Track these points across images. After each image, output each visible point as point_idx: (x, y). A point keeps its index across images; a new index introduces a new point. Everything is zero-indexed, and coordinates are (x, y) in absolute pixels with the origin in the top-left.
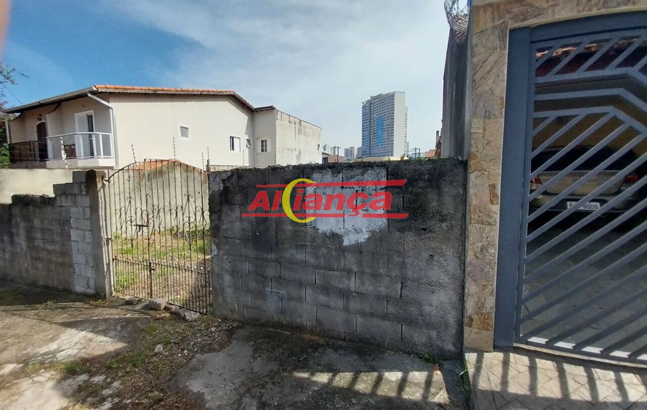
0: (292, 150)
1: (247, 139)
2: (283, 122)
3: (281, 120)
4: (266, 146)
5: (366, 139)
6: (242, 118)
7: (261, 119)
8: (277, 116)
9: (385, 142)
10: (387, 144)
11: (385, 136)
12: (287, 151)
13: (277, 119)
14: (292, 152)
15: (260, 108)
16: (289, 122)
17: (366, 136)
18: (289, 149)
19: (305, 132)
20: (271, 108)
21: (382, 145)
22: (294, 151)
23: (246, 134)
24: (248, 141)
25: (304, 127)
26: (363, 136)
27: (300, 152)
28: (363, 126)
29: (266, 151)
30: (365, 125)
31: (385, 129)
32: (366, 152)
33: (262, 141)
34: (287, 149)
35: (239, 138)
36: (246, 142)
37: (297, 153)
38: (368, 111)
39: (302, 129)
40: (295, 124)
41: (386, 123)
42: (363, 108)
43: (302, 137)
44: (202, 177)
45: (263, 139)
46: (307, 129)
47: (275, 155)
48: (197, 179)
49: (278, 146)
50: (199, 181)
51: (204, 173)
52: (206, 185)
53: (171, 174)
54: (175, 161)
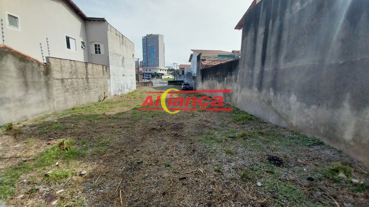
1: (81, 42)
2: (112, 33)
3: (111, 32)
4: (99, 49)
5: (145, 57)
6: (77, 23)
7: (94, 28)
8: (108, 27)
9: (155, 59)
11: (155, 56)
12: (116, 55)
13: (108, 30)
14: (119, 56)
15: (92, 18)
16: (116, 34)
17: (145, 55)
18: (117, 54)
19: (126, 44)
20: (103, 20)
21: (153, 61)
22: (120, 56)
23: (80, 37)
24: (83, 43)
25: (125, 41)
26: (143, 55)
27: (123, 58)
28: (143, 50)
29: (100, 53)
30: (144, 49)
31: (155, 53)
32: (145, 64)
33: (96, 45)
34: (116, 54)
35: (75, 39)
36: (81, 44)
37: (122, 58)
38: (145, 42)
39: (124, 41)
40: (120, 37)
41: (155, 50)
42: (143, 40)
43: (124, 47)
44: (42, 69)
45: (96, 44)
46: (126, 43)
47: (108, 57)
48: (37, 69)
49: (109, 50)
50: (39, 72)
51: (45, 64)
52: (48, 76)
54: (5, 47)
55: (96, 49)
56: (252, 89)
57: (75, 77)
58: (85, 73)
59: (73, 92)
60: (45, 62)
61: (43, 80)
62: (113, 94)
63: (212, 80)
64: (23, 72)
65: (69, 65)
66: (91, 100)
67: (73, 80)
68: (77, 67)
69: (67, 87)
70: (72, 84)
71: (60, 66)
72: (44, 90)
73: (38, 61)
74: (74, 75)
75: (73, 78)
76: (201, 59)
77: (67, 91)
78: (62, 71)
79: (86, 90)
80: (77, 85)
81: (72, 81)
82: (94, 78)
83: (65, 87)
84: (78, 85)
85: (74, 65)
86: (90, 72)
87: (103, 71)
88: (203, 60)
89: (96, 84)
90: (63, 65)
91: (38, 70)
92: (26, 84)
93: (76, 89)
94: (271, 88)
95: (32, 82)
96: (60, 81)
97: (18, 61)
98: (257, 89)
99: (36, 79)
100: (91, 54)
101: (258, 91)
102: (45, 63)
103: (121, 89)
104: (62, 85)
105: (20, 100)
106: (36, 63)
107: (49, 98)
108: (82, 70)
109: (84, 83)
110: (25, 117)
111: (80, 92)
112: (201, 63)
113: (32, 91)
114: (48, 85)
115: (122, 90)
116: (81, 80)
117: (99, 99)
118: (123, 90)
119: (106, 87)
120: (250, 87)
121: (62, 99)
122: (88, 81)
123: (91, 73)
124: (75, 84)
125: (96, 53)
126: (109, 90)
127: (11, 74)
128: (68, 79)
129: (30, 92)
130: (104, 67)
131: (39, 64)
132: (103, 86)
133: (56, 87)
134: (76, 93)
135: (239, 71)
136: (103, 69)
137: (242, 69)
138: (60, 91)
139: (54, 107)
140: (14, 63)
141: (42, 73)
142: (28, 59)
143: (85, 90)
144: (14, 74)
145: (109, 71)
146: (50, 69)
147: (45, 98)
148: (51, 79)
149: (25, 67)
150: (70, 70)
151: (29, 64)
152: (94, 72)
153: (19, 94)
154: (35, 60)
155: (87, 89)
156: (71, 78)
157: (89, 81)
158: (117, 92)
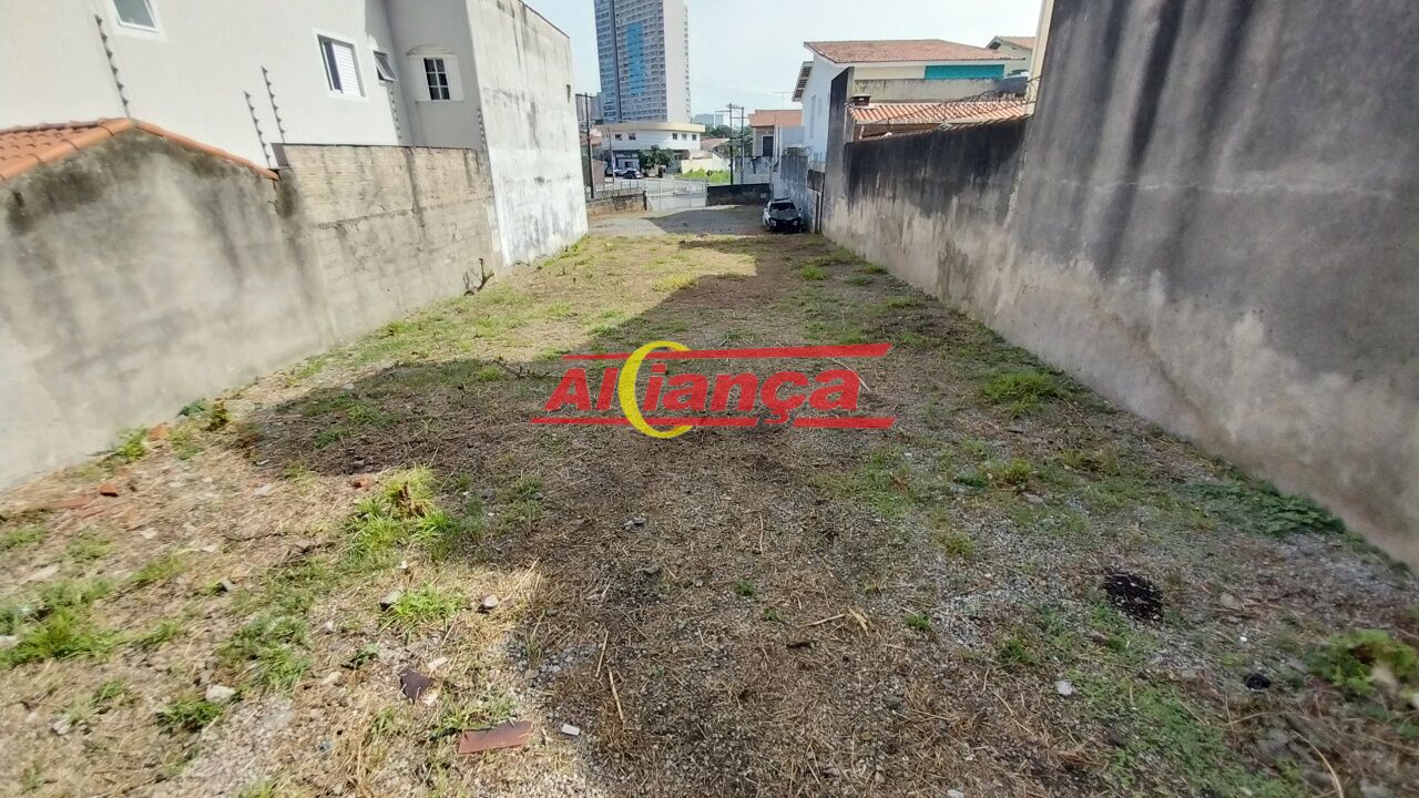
0: (517, 98)
1: (375, 53)
2: (483, 3)
4: (443, 79)
5: (607, 76)
9: (648, 86)
10: (654, 93)
11: (649, 73)
12: (506, 99)
14: (517, 104)
16: (499, 5)
17: (608, 70)
18: (509, 96)
19: (538, 44)
21: (643, 94)
22: (521, 101)
23: (368, 32)
24: (380, 56)
25: (534, 28)
26: (602, 70)
27: (533, 105)
28: (599, 44)
29: (446, 95)
30: (604, 41)
31: (647, 55)
32: (610, 108)
33: (428, 63)
34: (505, 93)
35: (350, 46)
36: (374, 64)
37: (528, 106)
38: (607, 6)
39: (531, 33)
40: (513, 16)
41: (649, 40)
43: (531, 58)
44: (271, 193)
45: (428, 57)
46: (539, 36)
47: (479, 110)
48: (253, 198)
49: (482, 82)
50: (263, 208)
51: (275, 175)
52: (295, 217)
53: (130, 189)
54: (138, 129)
55: (430, 80)
56: (1072, 263)
57: (378, 210)
58: (410, 191)
59: (381, 269)
60: (274, 164)
61: (279, 234)
62: (508, 261)
63: (894, 198)
64: (211, 211)
65: (353, 167)
66: (441, 292)
67: (373, 221)
68: (378, 171)
69: (361, 252)
70: (372, 238)
71: (322, 174)
72: (291, 271)
73: (251, 168)
74: (373, 202)
75: (372, 216)
76: (848, 96)
77: (361, 265)
78: (333, 192)
79: (421, 255)
80: (389, 242)
81: (371, 229)
82: (441, 206)
83: (353, 251)
84: (392, 240)
85: (369, 163)
86: (424, 183)
87: (468, 172)
88: (856, 100)
89: (450, 230)
90: (332, 168)
91: (259, 198)
92: (231, 255)
93: (389, 254)
94: (1157, 274)
95: (249, 247)
96: (333, 232)
97: (188, 175)
98: (1091, 267)
99: (259, 233)
100: (417, 102)
101: (1096, 276)
102: (276, 171)
103: (534, 236)
104: (343, 247)
105: (225, 316)
106: (246, 174)
107: (309, 298)
108: (396, 181)
109: (410, 229)
110: (251, 370)
111: (404, 264)
112: (849, 115)
113: (254, 280)
114: (298, 252)
115: (538, 240)
116: (399, 219)
117: (467, 287)
118: (541, 238)
119: (484, 238)
120: (1065, 249)
121: (348, 296)
122: (421, 220)
123: (429, 189)
124: (383, 237)
125: (434, 95)
126: (496, 248)
127: (177, 226)
128: (358, 220)
129: (248, 283)
130: (471, 155)
131: (257, 175)
132: (473, 233)
133: (323, 254)
134: (390, 269)
135: (1020, 175)
136: (466, 164)
137: (1035, 169)
138: (339, 271)
139: (330, 329)
140: (180, 183)
141: (272, 211)
142: (218, 161)
143: (416, 256)
144: (188, 226)
145: (489, 168)
146: (295, 191)
147: (298, 300)
148: (306, 229)
149: (215, 194)
150: (357, 188)
151: (227, 183)
152: (436, 183)
153: (218, 293)
154: (244, 164)
155: (423, 249)
156: (366, 217)
157: (426, 220)
158: (522, 249)
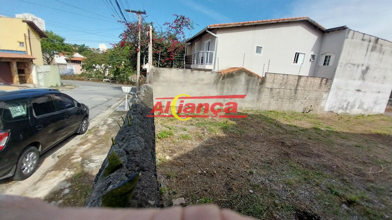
1: (312, 55)
2: (354, 40)
4: (329, 60)
7: (330, 39)
8: (348, 35)
12: (352, 66)
13: (347, 38)
14: (358, 67)
15: (331, 29)
16: (362, 40)
18: (355, 65)
19: (381, 50)
20: (344, 28)
23: (312, 51)
25: (381, 45)
27: (367, 68)
29: (328, 65)
35: (305, 54)
36: (310, 57)
39: (378, 46)
40: (370, 42)
44: (260, 80)
45: (327, 55)
47: (336, 68)
49: (340, 61)
50: (257, 83)
51: (262, 78)
52: (262, 85)
53: (238, 76)
54: (243, 69)
55: (325, 61)
57: (283, 87)
58: (296, 85)
59: (277, 99)
60: (264, 76)
61: (257, 88)
62: (326, 109)
64: (248, 82)
65: (281, 78)
67: (280, 90)
68: (288, 80)
69: (274, 95)
70: (279, 92)
71: (273, 79)
72: (257, 94)
73: (258, 76)
75: (281, 88)
77: (273, 97)
79: (291, 100)
82: (305, 90)
83: (272, 94)
84: (284, 94)
85: (286, 78)
86: (302, 83)
87: (321, 84)
89: (305, 96)
90: (276, 78)
91: (257, 81)
92: (247, 89)
93: (282, 97)
95: (251, 88)
96: (270, 89)
97: (247, 76)
99: (254, 87)
100: (319, 66)
103: (345, 106)
104: (270, 93)
107: (258, 100)
108: (293, 82)
109: (291, 93)
111: (285, 100)
114: (260, 92)
115: (346, 108)
116: (288, 90)
117: (304, 111)
119: (318, 101)
121: (267, 102)
123: (303, 85)
124: (282, 93)
125: (324, 64)
127: (242, 83)
128: (277, 89)
130: (325, 80)
131: (259, 77)
132: (314, 99)
133: (265, 93)
134: (280, 100)
136: (321, 82)
138: (267, 97)
139: (259, 107)
140: (245, 77)
141: (258, 84)
142: (253, 74)
144: (243, 83)
145: (331, 84)
146: (265, 81)
147: (255, 99)
148: (264, 88)
149: (250, 79)
150: (280, 82)
151: (253, 78)
152: (306, 85)
155: (293, 98)
157: (297, 92)
158: (336, 108)
